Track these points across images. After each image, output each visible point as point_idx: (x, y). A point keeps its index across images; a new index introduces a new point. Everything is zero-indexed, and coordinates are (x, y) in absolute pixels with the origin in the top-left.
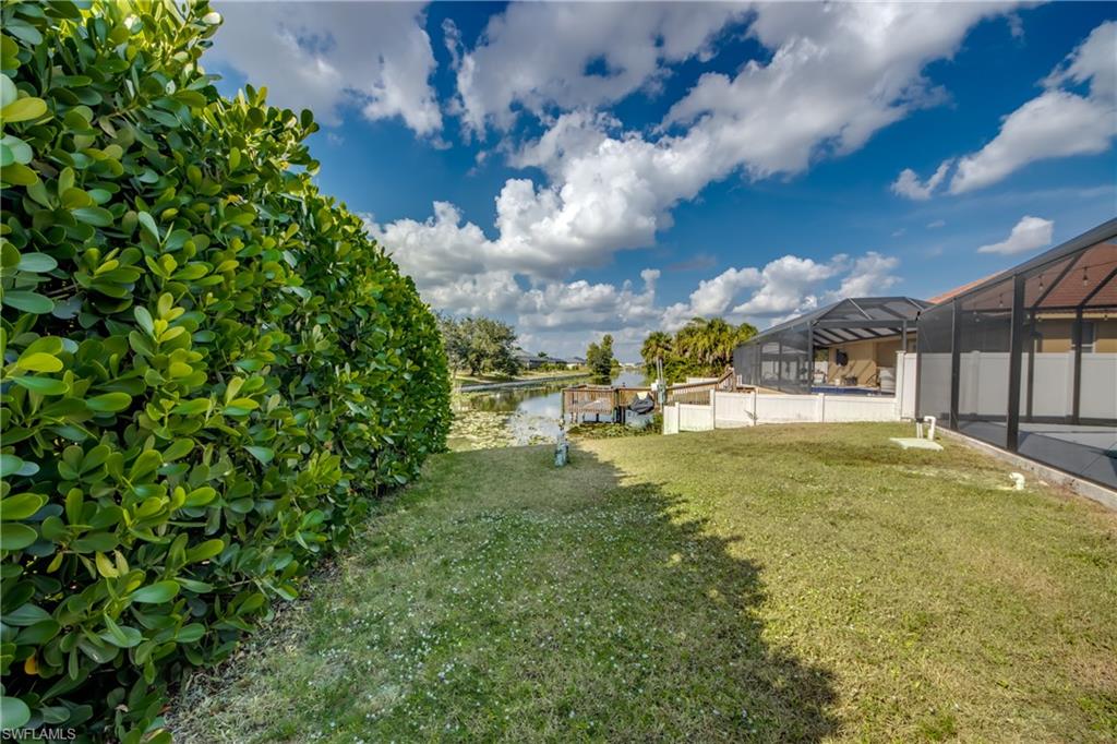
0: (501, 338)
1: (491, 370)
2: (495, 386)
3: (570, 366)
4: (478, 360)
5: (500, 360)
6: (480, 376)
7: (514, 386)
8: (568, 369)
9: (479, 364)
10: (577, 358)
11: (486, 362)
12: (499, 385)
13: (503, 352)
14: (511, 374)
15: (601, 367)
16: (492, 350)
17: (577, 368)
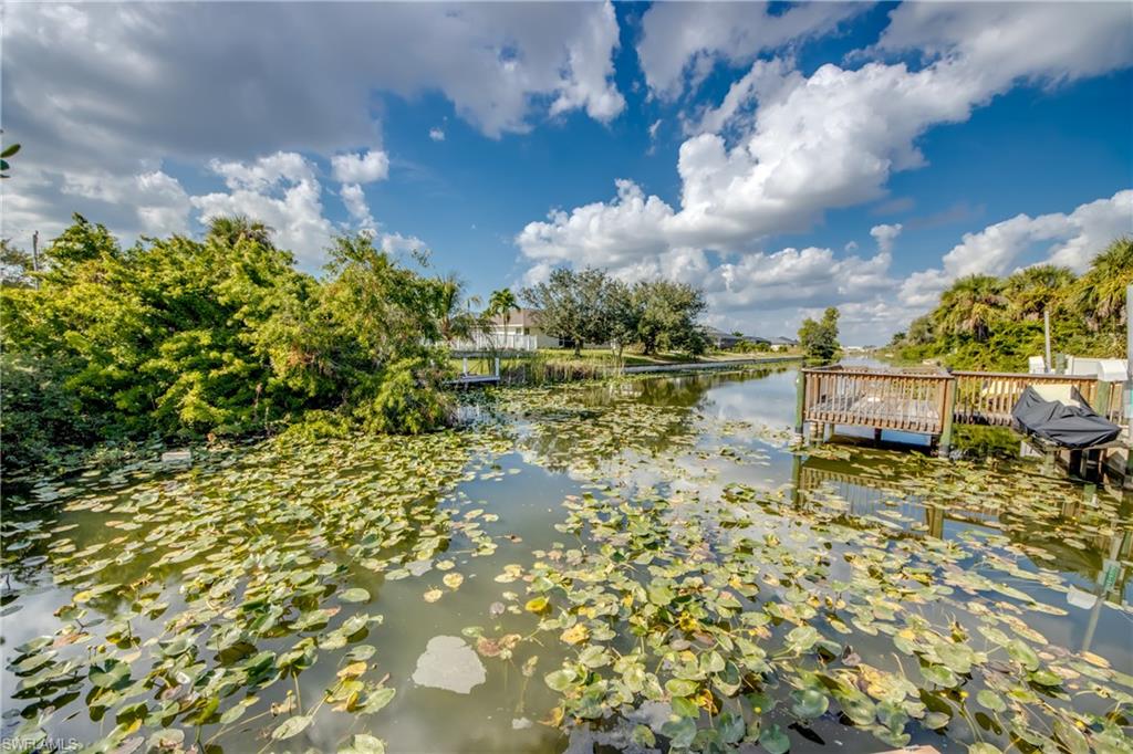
0: (683, 306)
1: (670, 348)
2: (673, 367)
3: (775, 347)
4: (653, 334)
5: (681, 334)
6: (656, 356)
7: (700, 369)
8: (772, 350)
9: (654, 340)
10: (782, 338)
11: (663, 336)
12: (679, 366)
13: (685, 323)
14: (696, 353)
15: (820, 348)
16: (670, 320)
17: (786, 350)
